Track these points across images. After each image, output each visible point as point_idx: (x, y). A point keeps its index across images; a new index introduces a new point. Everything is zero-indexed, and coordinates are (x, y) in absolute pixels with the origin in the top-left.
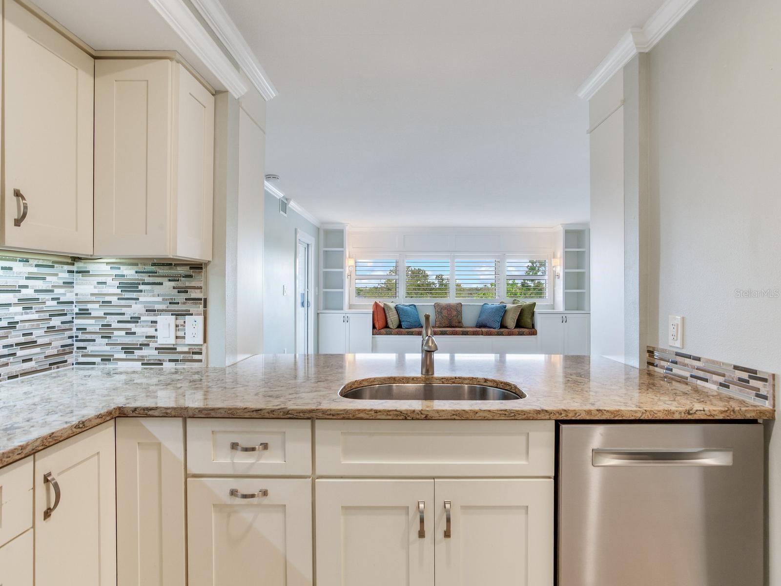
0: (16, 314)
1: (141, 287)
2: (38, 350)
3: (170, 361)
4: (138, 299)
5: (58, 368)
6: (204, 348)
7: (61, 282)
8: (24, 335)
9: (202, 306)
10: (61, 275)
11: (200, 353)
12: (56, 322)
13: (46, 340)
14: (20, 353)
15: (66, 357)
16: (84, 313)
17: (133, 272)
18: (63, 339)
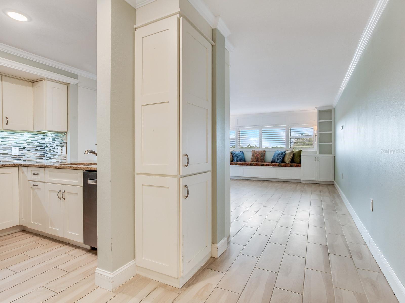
0: (25, 146)
1: (56, 139)
2: (32, 155)
3: (61, 159)
4: (55, 142)
5: (39, 160)
6: (66, 156)
7: (40, 138)
8: (28, 151)
9: (66, 144)
10: (40, 136)
11: (65, 157)
12: (39, 148)
13: (35, 153)
14: (26, 155)
15: (42, 158)
16: (47, 146)
17: (54, 135)
18: (41, 153)
